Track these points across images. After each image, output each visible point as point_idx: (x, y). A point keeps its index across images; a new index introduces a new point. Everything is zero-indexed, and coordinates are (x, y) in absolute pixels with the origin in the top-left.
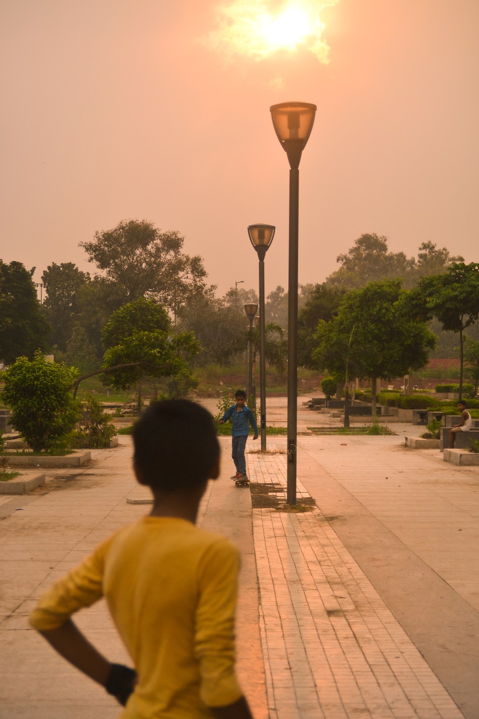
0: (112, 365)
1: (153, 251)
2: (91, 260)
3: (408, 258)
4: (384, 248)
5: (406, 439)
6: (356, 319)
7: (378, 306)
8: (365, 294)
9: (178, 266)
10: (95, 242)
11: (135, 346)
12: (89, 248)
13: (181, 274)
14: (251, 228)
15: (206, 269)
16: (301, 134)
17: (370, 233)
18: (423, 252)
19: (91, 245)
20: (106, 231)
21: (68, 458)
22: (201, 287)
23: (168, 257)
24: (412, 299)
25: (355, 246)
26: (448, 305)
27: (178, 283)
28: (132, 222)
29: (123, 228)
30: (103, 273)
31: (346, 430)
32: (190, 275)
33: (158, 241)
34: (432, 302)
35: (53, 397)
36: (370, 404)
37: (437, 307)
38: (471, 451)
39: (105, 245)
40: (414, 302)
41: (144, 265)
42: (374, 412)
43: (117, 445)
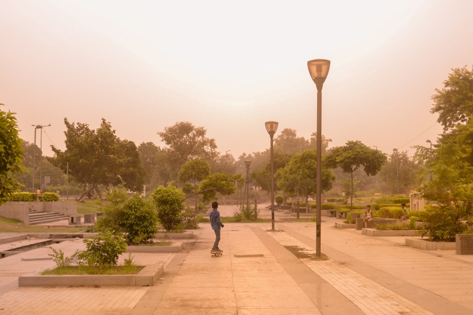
0: (203, 189)
1: (192, 136)
2: (162, 141)
3: (306, 140)
4: (295, 135)
5: (336, 224)
6: (299, 168)
7: (309, 162)
8: (303, 155)
9: (204, 143)
10: (164, 132)
11: (214, 180)
12: (162, 135)
13: (205, 147)
14: (267, 123)
15: (217, 145)
16: (323, 74)
17: (288, 128)
18: (313, 137)
19: (163, 134)
20: (169, 127)
21: (185, 234)
22: (214, 153)
23: (199, 139)
24: (329, 158)
25: (281, 134)
26: (346, 161)
27: (204, 151)
28: (182, 123)
29: (177, 125)
30: (168, 147)
31: (298, 219)
32: (209, 148)
33: (194, 132)
34: (338, 159)
35: (177, 205)
36: (305, 208)
37: (341, 162)
38: (378, 229)
39: (170, 134)
40: (330, 159)
41: (187, 143)
42: (307, 211)
43: (199, 228)
